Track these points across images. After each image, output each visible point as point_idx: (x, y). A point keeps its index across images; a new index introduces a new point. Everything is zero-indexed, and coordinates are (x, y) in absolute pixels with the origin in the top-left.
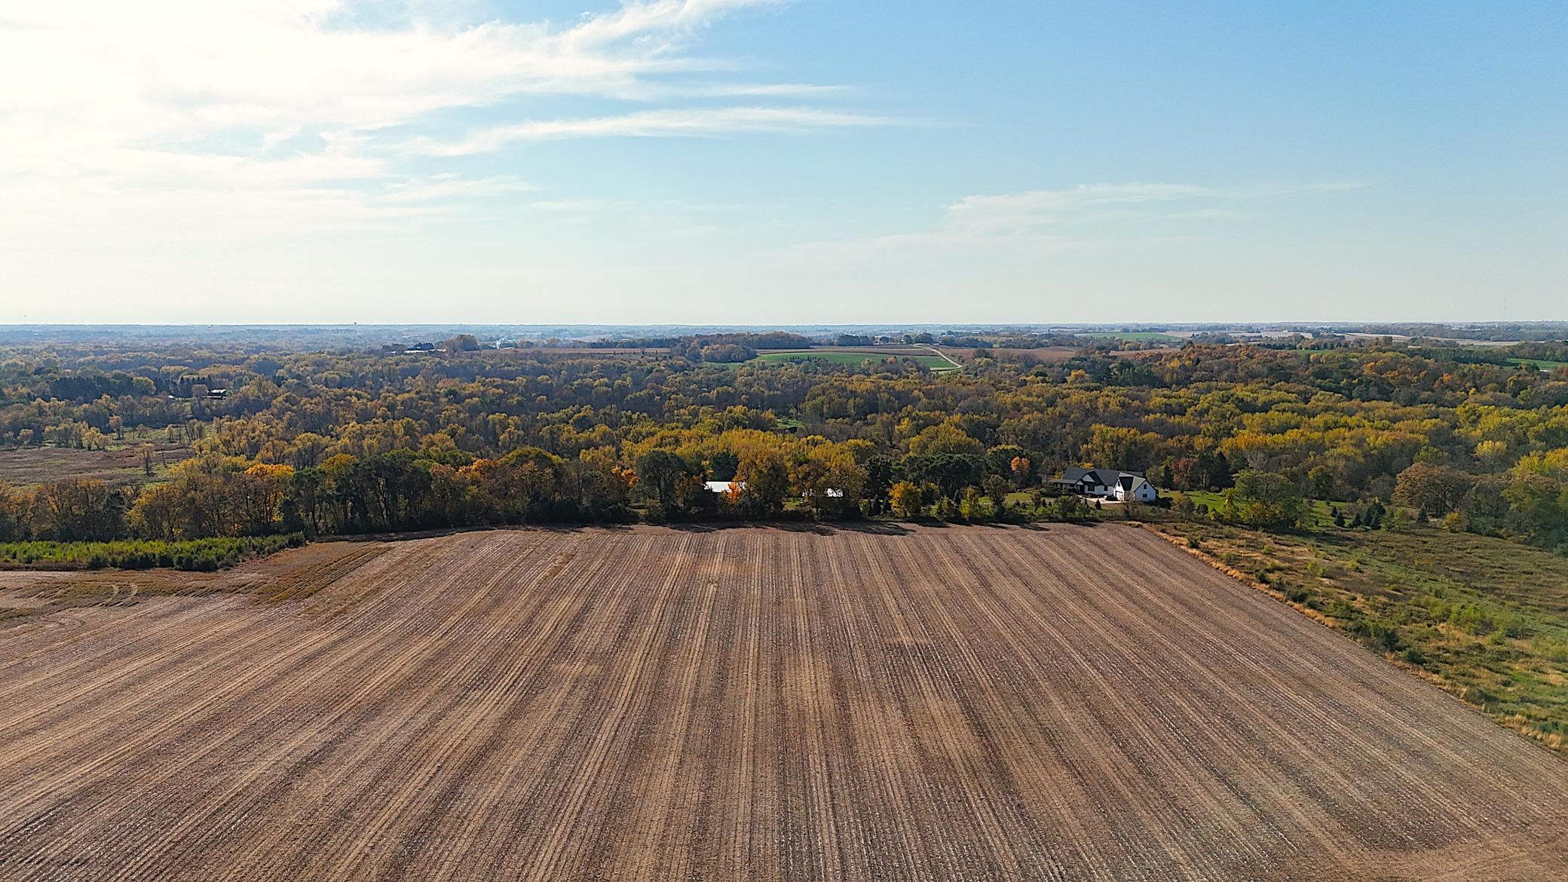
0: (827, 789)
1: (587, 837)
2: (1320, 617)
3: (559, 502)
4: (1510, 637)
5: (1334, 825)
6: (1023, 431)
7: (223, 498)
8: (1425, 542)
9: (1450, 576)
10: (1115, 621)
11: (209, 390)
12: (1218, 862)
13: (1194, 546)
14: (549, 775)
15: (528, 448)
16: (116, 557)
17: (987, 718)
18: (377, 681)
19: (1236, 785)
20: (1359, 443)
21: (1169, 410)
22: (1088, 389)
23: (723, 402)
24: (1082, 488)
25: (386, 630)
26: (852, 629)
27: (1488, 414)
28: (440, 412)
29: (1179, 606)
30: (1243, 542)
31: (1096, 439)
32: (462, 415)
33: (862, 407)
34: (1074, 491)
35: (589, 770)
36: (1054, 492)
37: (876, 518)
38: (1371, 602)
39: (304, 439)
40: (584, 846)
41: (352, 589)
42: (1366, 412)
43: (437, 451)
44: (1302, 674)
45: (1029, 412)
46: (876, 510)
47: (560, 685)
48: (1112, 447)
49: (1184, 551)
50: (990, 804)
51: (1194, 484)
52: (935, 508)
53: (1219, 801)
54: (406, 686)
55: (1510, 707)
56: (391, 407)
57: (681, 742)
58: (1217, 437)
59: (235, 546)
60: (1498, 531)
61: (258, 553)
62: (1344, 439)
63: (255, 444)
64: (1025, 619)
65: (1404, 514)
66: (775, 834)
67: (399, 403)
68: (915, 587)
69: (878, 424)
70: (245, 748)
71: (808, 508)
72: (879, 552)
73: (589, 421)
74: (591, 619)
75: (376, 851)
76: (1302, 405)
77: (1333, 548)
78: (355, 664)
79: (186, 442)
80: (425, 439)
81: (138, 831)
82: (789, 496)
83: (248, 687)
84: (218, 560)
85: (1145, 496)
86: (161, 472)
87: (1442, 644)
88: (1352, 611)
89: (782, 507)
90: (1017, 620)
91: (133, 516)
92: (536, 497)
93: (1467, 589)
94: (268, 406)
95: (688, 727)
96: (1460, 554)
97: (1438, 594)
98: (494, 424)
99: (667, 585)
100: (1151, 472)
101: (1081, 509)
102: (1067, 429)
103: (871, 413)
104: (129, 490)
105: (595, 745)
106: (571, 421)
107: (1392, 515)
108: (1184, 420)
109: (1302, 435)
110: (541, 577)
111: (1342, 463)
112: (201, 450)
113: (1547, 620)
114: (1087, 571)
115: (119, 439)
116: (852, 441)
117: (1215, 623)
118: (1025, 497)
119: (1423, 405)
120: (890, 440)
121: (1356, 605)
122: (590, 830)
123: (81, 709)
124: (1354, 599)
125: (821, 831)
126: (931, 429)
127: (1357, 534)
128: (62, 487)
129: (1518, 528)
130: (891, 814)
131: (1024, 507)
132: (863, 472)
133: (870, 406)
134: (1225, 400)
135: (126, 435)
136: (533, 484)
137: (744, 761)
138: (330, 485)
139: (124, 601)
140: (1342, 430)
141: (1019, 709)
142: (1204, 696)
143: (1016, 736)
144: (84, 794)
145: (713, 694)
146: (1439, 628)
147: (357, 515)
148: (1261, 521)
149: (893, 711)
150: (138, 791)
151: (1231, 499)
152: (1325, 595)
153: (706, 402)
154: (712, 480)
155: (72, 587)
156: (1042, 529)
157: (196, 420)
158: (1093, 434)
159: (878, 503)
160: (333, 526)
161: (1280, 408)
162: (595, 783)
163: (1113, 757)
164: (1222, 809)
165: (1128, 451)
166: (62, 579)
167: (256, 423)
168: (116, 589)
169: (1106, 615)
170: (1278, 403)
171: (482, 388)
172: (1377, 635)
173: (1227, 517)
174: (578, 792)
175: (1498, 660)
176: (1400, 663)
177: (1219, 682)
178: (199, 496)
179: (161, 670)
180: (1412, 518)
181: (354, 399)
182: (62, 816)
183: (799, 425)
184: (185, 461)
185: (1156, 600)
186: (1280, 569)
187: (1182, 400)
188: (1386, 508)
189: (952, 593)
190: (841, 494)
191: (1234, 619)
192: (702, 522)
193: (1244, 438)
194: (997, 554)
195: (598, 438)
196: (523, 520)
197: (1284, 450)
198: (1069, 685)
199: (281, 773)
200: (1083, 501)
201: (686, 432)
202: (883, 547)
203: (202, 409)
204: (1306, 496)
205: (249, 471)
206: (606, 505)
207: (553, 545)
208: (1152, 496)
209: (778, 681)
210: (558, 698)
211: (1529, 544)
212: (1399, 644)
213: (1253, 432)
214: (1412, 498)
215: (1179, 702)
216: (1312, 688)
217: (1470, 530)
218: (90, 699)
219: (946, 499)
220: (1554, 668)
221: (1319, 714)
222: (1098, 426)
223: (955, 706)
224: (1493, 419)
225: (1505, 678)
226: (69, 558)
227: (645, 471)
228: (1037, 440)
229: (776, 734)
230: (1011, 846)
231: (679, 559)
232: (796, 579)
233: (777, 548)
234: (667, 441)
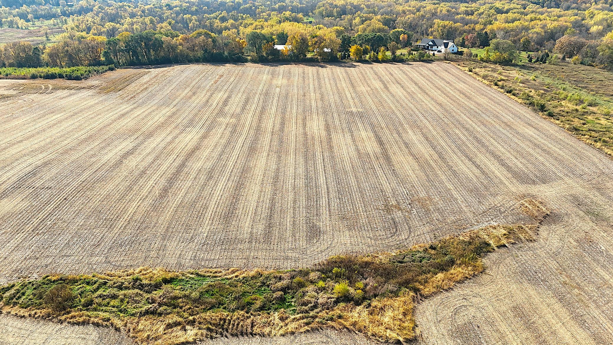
0: (322, 164)
1: (235, 181)
2: (516, 99)
3: (216, 53)
4: (589, 106)
5: (510, 175)
6: (406, 23)
7: (79, 50)
8: (563, 69)
9: (570, 82)
10: (436, 101)
11: (67, 3)
12: (465, 189)
13: (470, 71)
14: (219, 159)
15: (201, 30)
16: (41, 74)
17: (384, 139)
18: (151, 124)
19: (475, 162)
20: (544, 27)
21: (467, 13)
22: (434, 4)
23: (281, 10)
24: (428, 47)
25: (152, 104)
26: (333, 105)
27: (598, 14)
28: (164, 14)
29: (461, 95)
30: (490, 69)
31: (436, 26)
32: (173, 15)
33: (340, 12)
34: (425, 48)
35: (234, 157)
36: (417, 49)
37: (344, 60)
38: (537, 93)
39: (109, 25)
40: (233, 184)
41: (136, 88)
42: (549, 13)
43: (164, 31)
44: (506, 121)
45: (409, 14)
46: (344, 57)
47: (221, 126)
48: (442, 29)
49: (466, 73)
50: (383, 169)
51: (473, 45)
52: (368, 56)
53: (468, 168)
54: (162, 126)
55: (584, 133)
56: (143, 11)
57: (268, 147)
58: (485, 25)
59: (87, 70)
60: (592, 64)
61: (97, 73)
62: (538, 25)
63: (89, 27)
64: (401, 101)
65: (556, 57)
66: (303, 180)
67: (146, 10)
68: (358, 89)
69: (346, 20)
70: (103, 148)
71: (316, 57)
72: (345, 75)
73: (225, 18)
74: (231, 101)
75: (157, 185)
76: (522, 10)
77: (526, 71)
78: (141, 117)
79: (61, 26)
80: (159, 26)
81: (68, 177)
82: (309, 51)
83: (101, 126)
84: (82, 75)
85: (453, 50)
86: (53, 39)
87: (562, 109)
88: (529, 97)
89: (306, 56)
90: (398, 101)
91: (44, 57)
92: (206, 51)
93: (576, 87)
94: (92, 11)
95: (271, 142)
96: (576, 73)
97: (564, 89)
98: (187, 19)
99: (260, 88)
100: (456, 40)
101: (427, 56)
102: (424, 22)
103: (343, 15)
104: (41, 46)
105: (236, 148)
106: (218, 18)
107: (552, 57)
108: (473, 17)
109: (521, 23)
110: (210, 84)
111: (535, 35)
112: (67, 29)
113: (605, 99)
114: (427, 82)
115: (33, 24)
116: (335, 27)
117: (475, 102)
118: (405, 51)
119: (573, 10)
120: (351, 27)
121: (531, 94)
122: (236, 178)
123: (38, 133)
124: (531, 92)
125: (320, 179)
126: (368, 22)
127: (536, 65)
128: (14, 45)
129: (601, 63)
130: (346, 173)
131: (404, 55)
132: (339, 41)
133: (343, 12)
134: (491, 8)
135: (36, 23)
136: (204, 46)
137: (292, 154)
138: (122, 45)
139: (47, 92)
140: (537, 21)
141: (395, 135)
142: (467, 130)
143: (394, 145)
144: (45, 164)
145: (280, 130)
146: (562, 103)
147: (135, 58)
148: (498, 60)
149: (348, 136)
150: (66, 163)
151: (488, 51)
152: (520, 90)
153: (274, 10)
154: (277, 44)
155: (26, 86)
156: (410, 65)
157: (63, 16)
158: (434, 24)
159: (345, 54)
160: (125, 62)
161: (513, 12)
162: (236, 162)
163: (430, 153)
164: (469, 170)
165: (448, 31)
166: (21, 83)
167: (88, 18)
168: (43, 87)
169: (432, 99)
170: (513, 9)
171: (180, 3)
172: (537, 106)
173: (485, 59)
174: (230, 165)
175: (583, 115)
176: (544, 116)
177: (474, 124)
178: (69, 49)
179: (66, 119)
180: (559, 59)
181: (127, 8)
182: (39, 172)
183: (313, 20)
184: (61, 34)
185: (453, 93)
186: (504, 80)
187: (473, 8)
188: (550, 54)
189: (373, 91)
190: (330, 51)
191: (482, 100)
192: (274, 62)
193: (496, 25)
194: (392, 75)
195: (230, 26)
196: (201, 60)
197: (512, 30)
198: (415, 126)
199: (118, 158)
200: (428, 53)
201: (266, 23)
202: (346, 72)
203: (65, 12)
204: (518, 50)
205: (88, 39)
206: (234, 55)
207: (214, 71)
208: (456, 51)
209: (304, 125)
210: (220, 131)
211: (604, 69)
212: (545, 109)
213: (501, 22)
214: (561, 50)
215: (457, 132)
216: (509, 126)
217: (581, 63)
218: (41, 129)
219: (372, 52)
220: (604, 118)
221: (510, 136)
222: (437, 20)
223: (371, 135)
224: (600, 16)
225: (584, 122)
226: (23, 74)
227: (250, 40)
228: (412, 27)
229: (304, 145)
230: (389, 184)
231: (265, 77)
232: (311, 86)
233: (304, 73)
234: (258, 27)
